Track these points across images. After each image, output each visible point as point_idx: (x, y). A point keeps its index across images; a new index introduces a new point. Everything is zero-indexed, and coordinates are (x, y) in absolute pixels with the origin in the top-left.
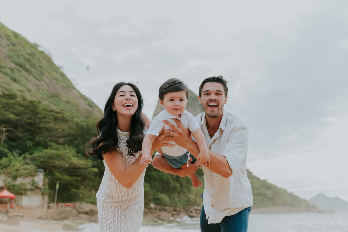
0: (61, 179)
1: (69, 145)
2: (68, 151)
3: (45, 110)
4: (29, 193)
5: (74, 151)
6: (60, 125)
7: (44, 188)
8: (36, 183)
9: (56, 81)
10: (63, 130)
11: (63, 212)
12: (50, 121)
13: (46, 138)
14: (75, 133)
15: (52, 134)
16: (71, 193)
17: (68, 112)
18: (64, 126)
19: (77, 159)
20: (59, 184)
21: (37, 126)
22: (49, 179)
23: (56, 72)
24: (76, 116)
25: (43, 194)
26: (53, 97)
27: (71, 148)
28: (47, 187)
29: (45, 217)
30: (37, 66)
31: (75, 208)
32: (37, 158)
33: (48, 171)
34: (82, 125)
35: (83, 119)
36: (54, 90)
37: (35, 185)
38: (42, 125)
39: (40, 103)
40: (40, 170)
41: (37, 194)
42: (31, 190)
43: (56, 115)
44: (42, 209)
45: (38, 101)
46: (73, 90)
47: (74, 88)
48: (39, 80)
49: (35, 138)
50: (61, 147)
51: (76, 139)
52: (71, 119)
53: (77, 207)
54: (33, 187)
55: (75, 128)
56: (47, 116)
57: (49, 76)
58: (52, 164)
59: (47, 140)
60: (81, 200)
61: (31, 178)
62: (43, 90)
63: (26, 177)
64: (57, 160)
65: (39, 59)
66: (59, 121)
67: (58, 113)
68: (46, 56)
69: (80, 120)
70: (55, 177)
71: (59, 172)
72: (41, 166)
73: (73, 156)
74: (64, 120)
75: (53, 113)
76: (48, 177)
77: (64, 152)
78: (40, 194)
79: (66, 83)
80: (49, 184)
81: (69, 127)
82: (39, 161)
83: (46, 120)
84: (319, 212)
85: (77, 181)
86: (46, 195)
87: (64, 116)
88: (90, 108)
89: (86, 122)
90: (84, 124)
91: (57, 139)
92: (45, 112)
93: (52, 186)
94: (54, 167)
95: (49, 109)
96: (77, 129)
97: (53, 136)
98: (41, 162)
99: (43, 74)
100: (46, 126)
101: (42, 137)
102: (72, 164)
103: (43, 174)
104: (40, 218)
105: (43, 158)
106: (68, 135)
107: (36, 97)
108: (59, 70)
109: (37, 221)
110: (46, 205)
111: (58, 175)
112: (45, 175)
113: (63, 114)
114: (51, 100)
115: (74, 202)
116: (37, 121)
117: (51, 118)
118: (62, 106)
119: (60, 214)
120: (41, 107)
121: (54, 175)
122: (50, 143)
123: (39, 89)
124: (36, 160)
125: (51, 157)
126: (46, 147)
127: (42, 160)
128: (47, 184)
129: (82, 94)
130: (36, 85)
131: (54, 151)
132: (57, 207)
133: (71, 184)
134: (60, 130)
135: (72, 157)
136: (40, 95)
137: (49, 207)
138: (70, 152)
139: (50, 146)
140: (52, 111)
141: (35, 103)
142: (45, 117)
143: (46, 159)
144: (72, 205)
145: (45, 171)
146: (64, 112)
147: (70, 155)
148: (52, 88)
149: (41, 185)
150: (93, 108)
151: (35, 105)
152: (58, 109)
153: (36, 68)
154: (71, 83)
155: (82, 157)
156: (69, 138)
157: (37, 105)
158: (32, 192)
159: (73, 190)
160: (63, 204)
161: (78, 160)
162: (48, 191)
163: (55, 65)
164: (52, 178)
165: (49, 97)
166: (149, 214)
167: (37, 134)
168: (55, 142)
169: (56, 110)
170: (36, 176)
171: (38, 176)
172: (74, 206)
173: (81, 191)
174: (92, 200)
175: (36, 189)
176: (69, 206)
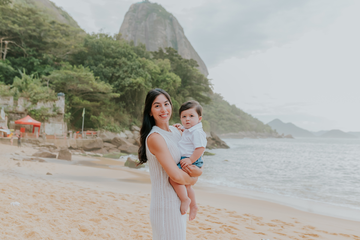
0: (87, 106)
4: (51, 119)
5: (92, 74)
7: (65, 114)
8: (58, 108)
16: (91, 119)
27: (87, 68)
37: (57, 111)
40: (61, 93)
41: (59, 121)
42: (53, 116)
50: (75, 67)
53: (98, 135)
54: (55, 113)
60: (101, 127)
61: (53, 103)
63: (47, 101)
70: (73, 101)
72: (62, 89)
84: (279, 137)
102: (96, 88)
110: (65, 133)
115: (95, 129)
134: (73, 47)
137: (68, 134)
144: (94, 133)
145: (66, 95)
149: (62, 110)
155: (100, 80)
158: (54, 118)
159: (92, 116)
160: (86, 133)
162: (70, 118)
170: (57, 100)
171: (60, 101)
172: (96, 134)
173: (101, 117)
174: (111, 128)
175: (58, 115)
176: (90, 133)
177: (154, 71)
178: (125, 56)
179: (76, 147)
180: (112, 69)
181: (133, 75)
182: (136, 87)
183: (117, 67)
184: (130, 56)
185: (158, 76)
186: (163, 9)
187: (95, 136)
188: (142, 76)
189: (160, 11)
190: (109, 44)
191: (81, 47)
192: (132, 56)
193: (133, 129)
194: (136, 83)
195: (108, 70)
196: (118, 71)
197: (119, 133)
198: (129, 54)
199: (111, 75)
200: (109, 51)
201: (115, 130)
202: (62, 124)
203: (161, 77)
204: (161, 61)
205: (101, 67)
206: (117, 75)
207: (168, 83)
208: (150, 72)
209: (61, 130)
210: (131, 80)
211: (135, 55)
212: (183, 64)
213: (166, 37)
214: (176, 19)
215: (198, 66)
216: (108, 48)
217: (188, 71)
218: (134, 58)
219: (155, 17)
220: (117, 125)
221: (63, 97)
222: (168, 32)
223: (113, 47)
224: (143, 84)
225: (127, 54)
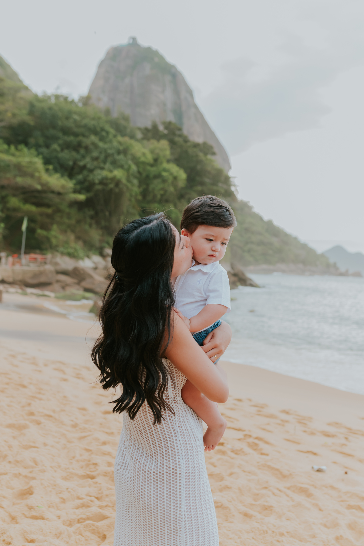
16: (36, 236)
53: (48, 262)
58: (6, 182)
60: (53, 248)
64: (19, 176)
77: (30, 159)
84: (341, 274)
111: (14, 201)
144: (41, 258)
159: (39, 231)
160: (27, 257)
172: (44, 260)
173: (53, 233)
174: (71, 251)
176: (35, 259)
177: (143, 159)
178: (96, 133)
179: (11, 280)
180: (74, 154)
181: (108, 166)
182: (112, 186)
183: (82, 151)
184: (104, 134)
185: (149, 168)
187: (43, 263)
188: (122, 167)
190: (70, 112)
191: (23, 116)
192: (107, 133)
193: (105, 253)
194: (113, 179)
195: (67, 156)
196: (83, 157)
197: (82, 259)
198: (103, 129)
199: (71, 163)
200: (69, 124)
201: (76, 254)
203: (153, 170)
204: (154, 144)
205: (55, 150)
206: (81, 163)
207: (164, 181)
208: (136, 160)
210: (105, 173)
211: (112, 131)
212: (191, 151)
213: (165, 105)
214: (181, 74)
215: (214, 154)
216: (67, 118)
217: (199, 162)
218: (111, 136)
219: (147, 69)
220: (79, 246)
222: (168, 96)
223: (76, 117)
224: (124, 181)
225: (98, 129)
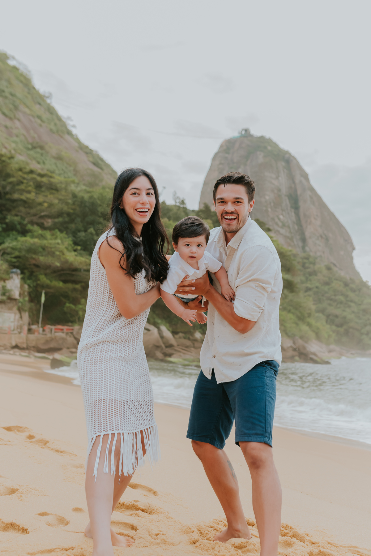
0: (48, 287)
1: (61, 231)
2: (59, 241)
3: (20, 170)
5: (69, 241)
6: (46, 196)
7: (21, 300)
8: (9, 291)
9: (39, 121)
10: (51, 205)
11: (52, 339)
12: (30, 188)
13: (23, 218)
14: (72, 211)
15: (32, 211)
16: (65, 309)
17: (60, 175)
18: (53, 199)
19: (74, 253)
20: (46, 294)
21: (8, 196)
22: (29, 286)
23: (40, 104)
24: (73, 182)
25: (20, 310)
26: (34, 148)
27: (64, 235)
28: (27, 299)
29: (25, 346)
30: (7, 94)
31: (72, 333)
32: (9, 250)
33: (27, 274)
34: (83, 198)
35: (84, 187)
36: (36, 136)
37: (7, 294)
38: (16, 196)
39: (12, 157)
40: (14, 270)
41: (10, 309)
42: (2, 302)
43: (39, 179)
44: (20, 333)
45: (8, 155)
46: (67, 137)
47: (69, 133)
48: (11, 119)
49: (5, 218)
50: (48, 234)
51: (72, 221)
52: (63, 186)
53: (75, 333)
54: (4, 298)
55: (70, 201)
56: (25, 181)
57: (27, 111)
58: (34, 262)
59: (25, 222)
62: (17, 136)
64: (42, 256)
65: (9, 81)
66: (43, 189)
67: (42, 176)
68: (22, 75)
69: (79, 189)
70: (39, 282)
71: (46, 275)
72: (17, 264)
73: (67, 248)
74: (53, 188)
75: (34, 176)
76: (28, 282)
77: (53, 241)
78: (15, 309)
79: (55, 124)
80: (30, 294)
81: (60, 200)
82: (13, 256)
83: (22, 187)
85: (75, 290)
86: (25, 311)
87: (52, 180)
88: (96, 169)
89: (88, 192)
90: (86, 196)
91: (42, 221)
92: (20, 173)
93: (34, 297)
94: (37, 266)
95: (28, 169)
96: (74, 204)
97: (35, 215)
98: (15, 257)
99: (16, 108)
100: (23, 197)
101: (17, 215)
102: (67, 262)
103: (20, 276)
104: (16, 347)
105: (20, 250)
106: (60, 214)
107: (6, 148)
108: (44, 101)
109: (12, 352)
110: (26, 328)
111: (43, 279)
112: (23, 279)
113: (51, 177)
114: (31, 153)
115: (70, 324)
116: (8, 188)
117: (31, 183)
118: (50, 165)
119: (47, 342)
120: (14, 165)
121: (37, 279)
122: (29, 227)
123: (10, 135)
124: (8, 254)
125: (32, 250)
126: (24, 232)
127: (17, 254)
128: (26, 293)
129: (83, 144)
130: (6, 127)
131: (36, 240)
132: (44, 330)
133: (66, 296)
134: (46, 205)
135: (65, 251)
136: (13, 145)
137: (30, 330)
138: (63, 242)
139: (29, 231)
140: (32, 172)
141: (4, 159)
142: (22, 183)
143: (23, 253)
144: (67, 329)
145: (22, 273)
146: (54, 175)
147: (62, 247)
148: (32, 132)
149: (16, 294)
150: (101, 169)
151: (4, 161)
152: (42, 169)
153: (6, 97)
154: (64, 125)
155: (82, 252)
156: (61, 219)
157: (8, 161)
158: (3, 305)
159: (67, 305)
160: (53, 327)
161: (76, 255)
162: (28, 306)
163: (37, 92)
164: (35, 284)
165: (28, 149)
166: (192, 349)
167: (9, 210)
168: (38, 224)
169: (40, 171)
170: (8, 279)
171: (12, 280)
172: (71, 331)
175: (9, 301)
176: (62, 330)
186: (275, 145)
187: (70, 334)
189: (269, 148)
202: (15, 314)
205: (92, 234)
209: (12, 322)
213: (279, 190)
214: (295, 159)
219: (261, 157)
221: (17, 275)
222: (283, 182)
